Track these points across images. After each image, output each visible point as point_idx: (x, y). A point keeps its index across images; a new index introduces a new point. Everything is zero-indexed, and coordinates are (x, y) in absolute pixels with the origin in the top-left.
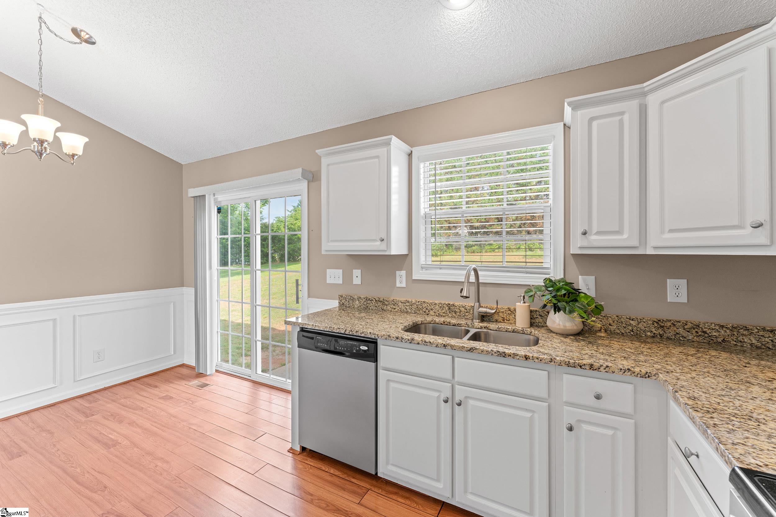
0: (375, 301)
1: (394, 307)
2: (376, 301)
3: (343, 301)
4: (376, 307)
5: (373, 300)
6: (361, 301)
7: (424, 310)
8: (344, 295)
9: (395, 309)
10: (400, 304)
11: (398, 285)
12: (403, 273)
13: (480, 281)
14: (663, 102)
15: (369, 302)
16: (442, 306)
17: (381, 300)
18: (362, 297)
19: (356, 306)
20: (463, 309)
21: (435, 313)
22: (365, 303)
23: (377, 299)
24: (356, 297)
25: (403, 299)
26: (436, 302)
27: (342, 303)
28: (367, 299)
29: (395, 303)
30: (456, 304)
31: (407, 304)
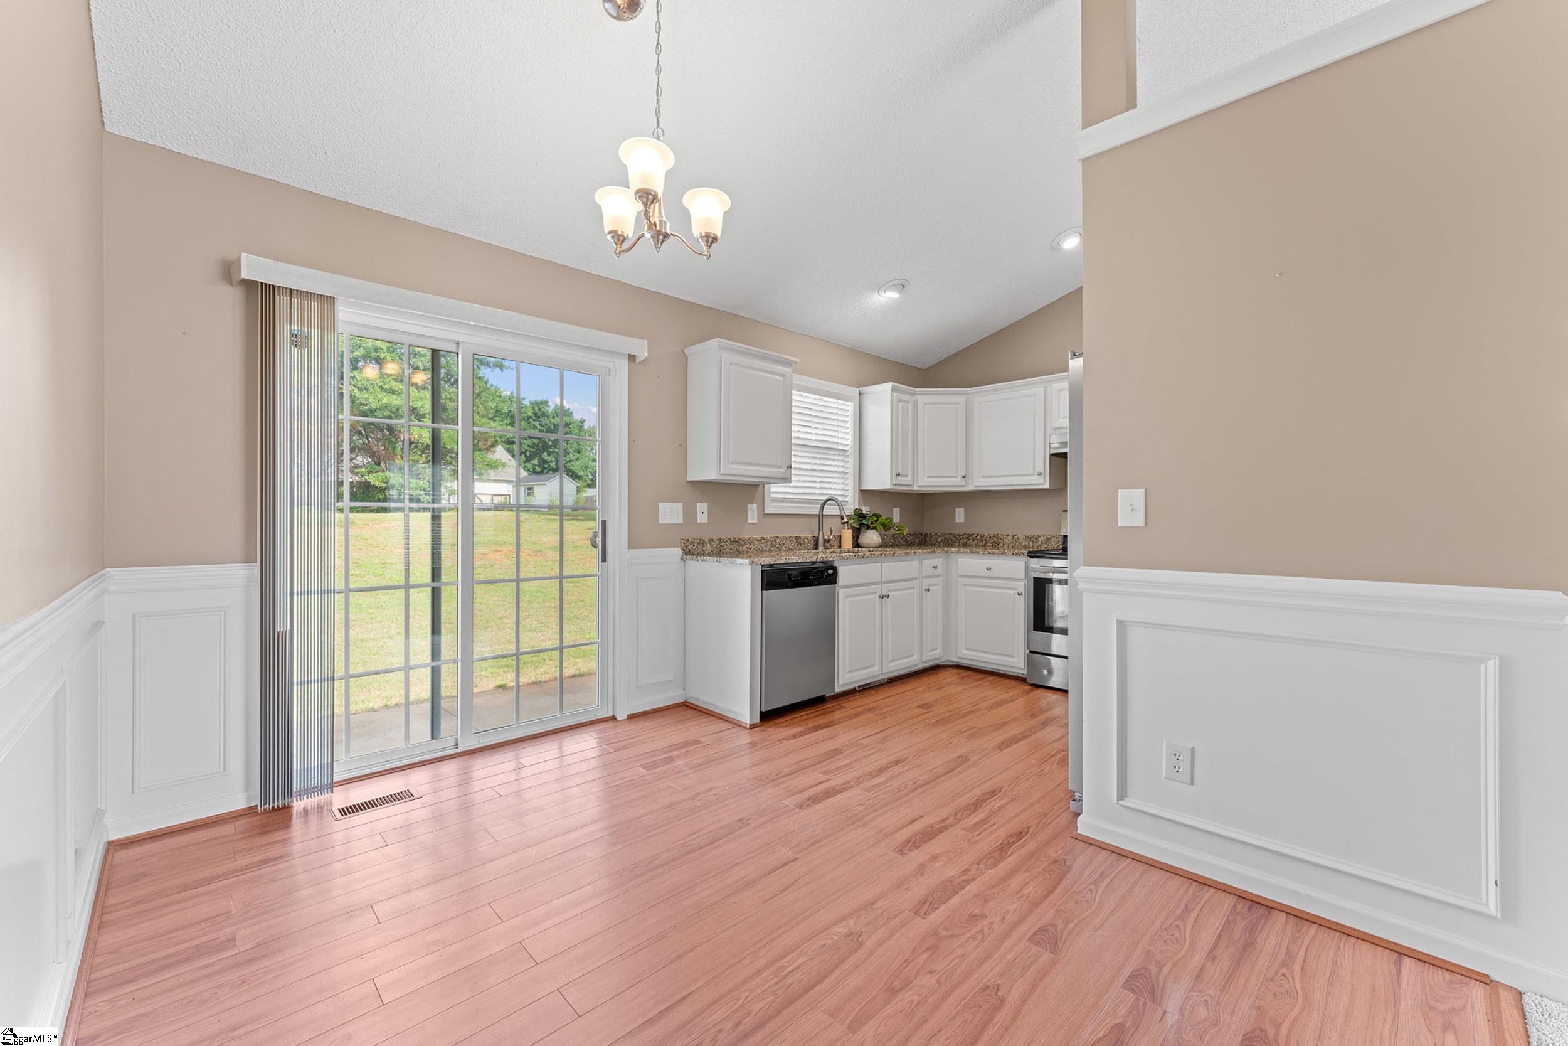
0: (729, 542)
1: (750, 547)
2: (731, 542)
3: (689, 547)
4: (731, 549)
5: (727, 541)
6: (713, 543)
7: (777, 546)
8: (690, 539)
9: (751, 549)
10: (756, 541)
11: (750, 521)
12: (755, 506)
13: (824, 513)
14: (925, 404)
15: (723, 544)
16: (791, 539)
17: (737, 540)
18: (714, 538)
19: (707, 552)
20: (806, 540)
21: (786, 547)
22: (719, 546)
23: (732, 540)
24: (707, 540)
25: (758, 537)
26: (787, 536)
27: (688, 550)
28: (720, 540)
29: (751, 541)
30: (802, 536)
31: (763, 541)
